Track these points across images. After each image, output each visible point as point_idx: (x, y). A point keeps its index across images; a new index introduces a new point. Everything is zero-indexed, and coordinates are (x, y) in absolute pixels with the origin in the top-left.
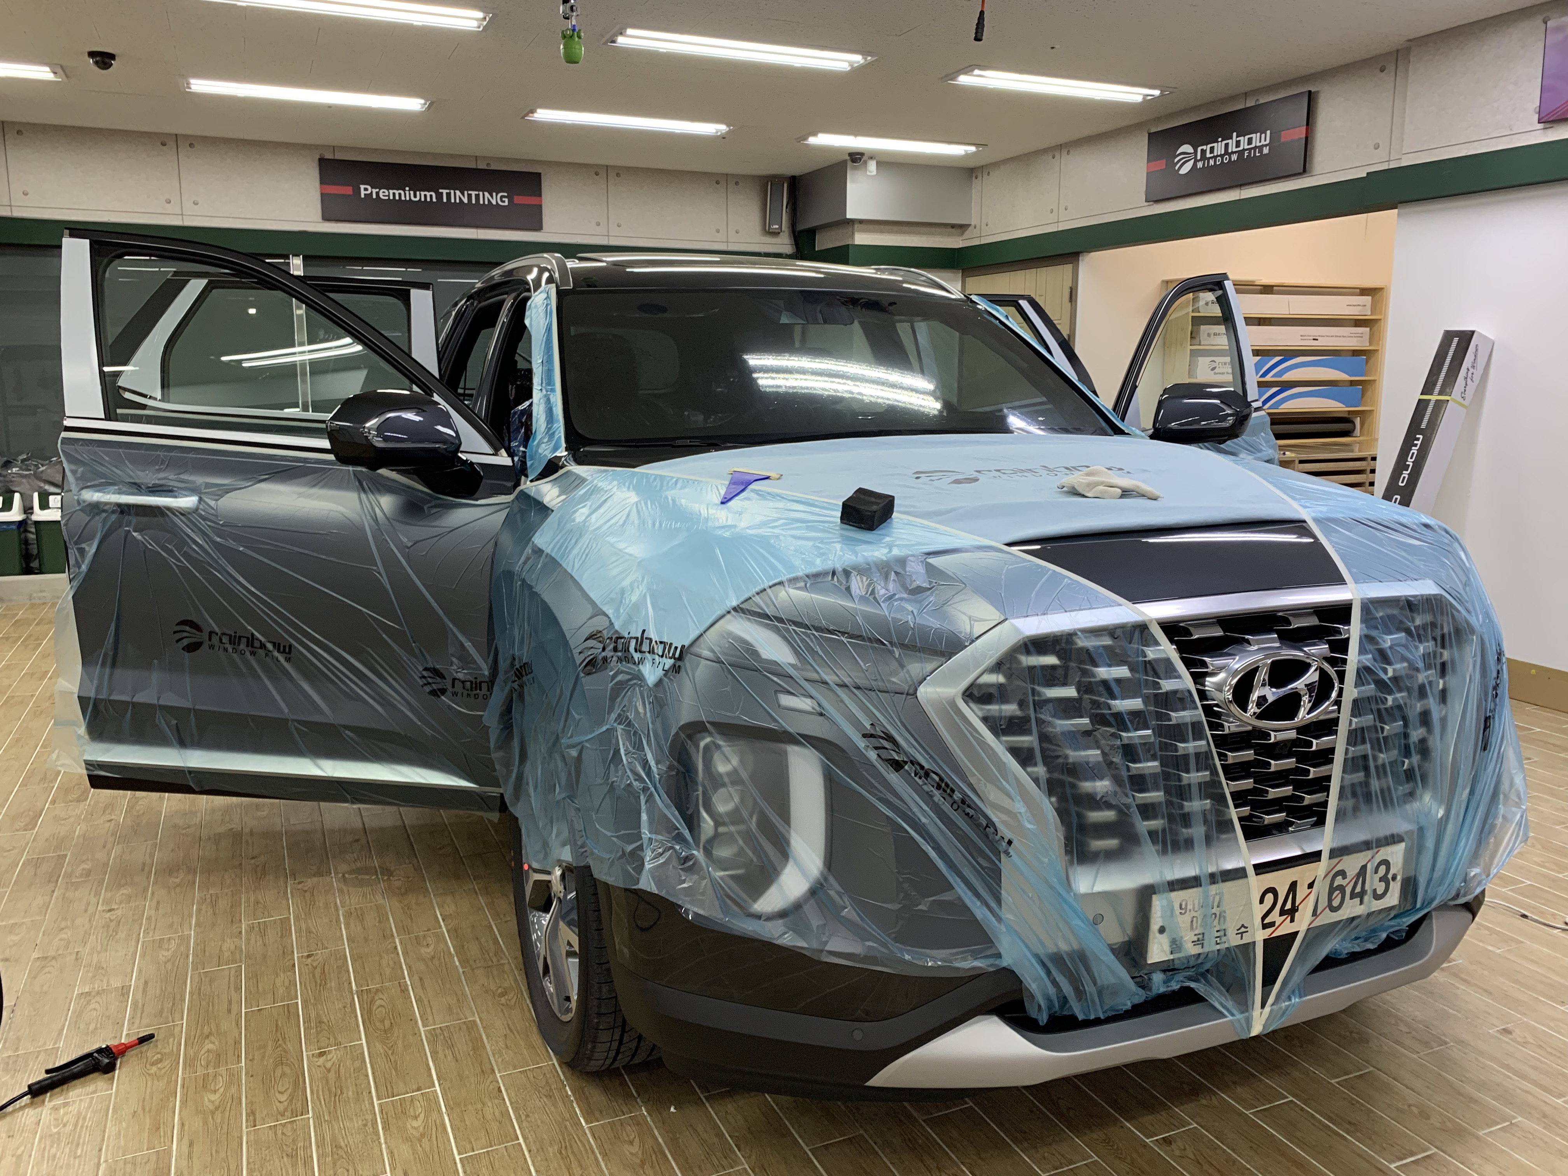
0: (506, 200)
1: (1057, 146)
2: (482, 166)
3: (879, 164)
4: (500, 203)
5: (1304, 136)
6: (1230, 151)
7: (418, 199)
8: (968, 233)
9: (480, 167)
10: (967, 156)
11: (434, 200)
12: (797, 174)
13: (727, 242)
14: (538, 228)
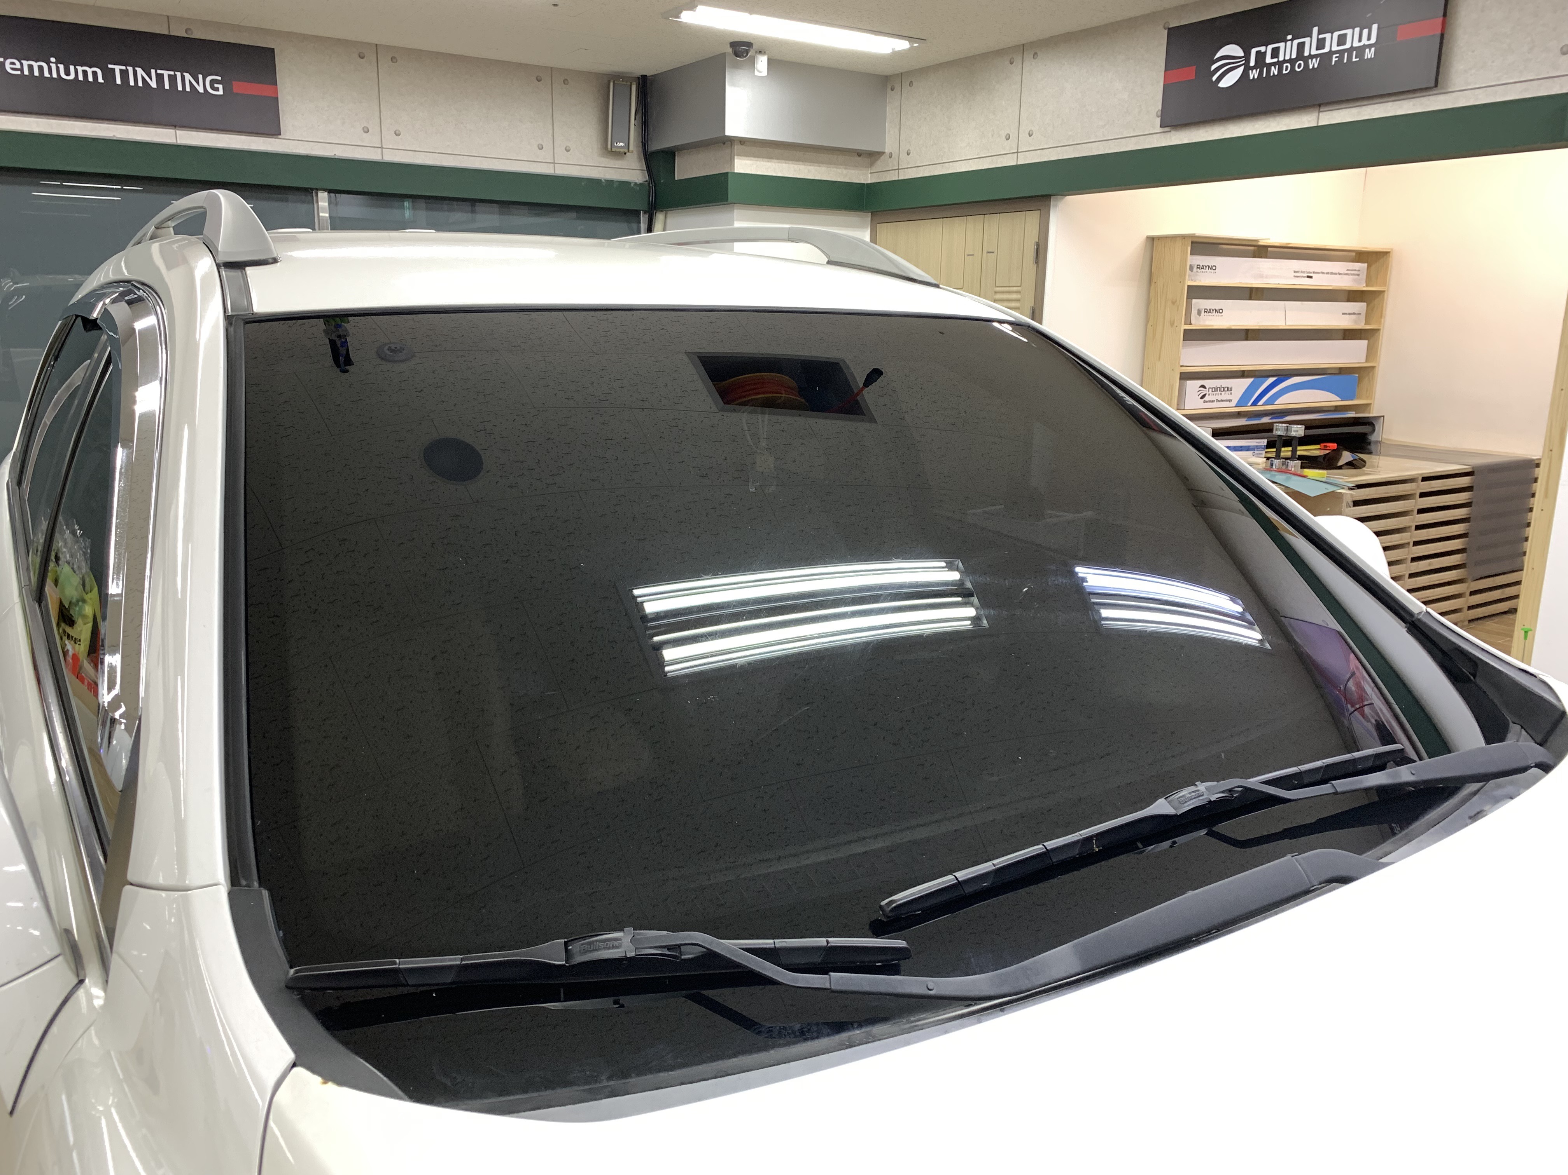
0: (220, 87)
1: (1018, 46)
2: (178, 31)
3: (770, 61)
5: (1439, 32)
7: (72, 77)
8: (880, 165)
9: (175, 33)
10: (896, 54)
11: (101, 80)
12: (648, 73)
13: (554, 163)
14: (274, 132)
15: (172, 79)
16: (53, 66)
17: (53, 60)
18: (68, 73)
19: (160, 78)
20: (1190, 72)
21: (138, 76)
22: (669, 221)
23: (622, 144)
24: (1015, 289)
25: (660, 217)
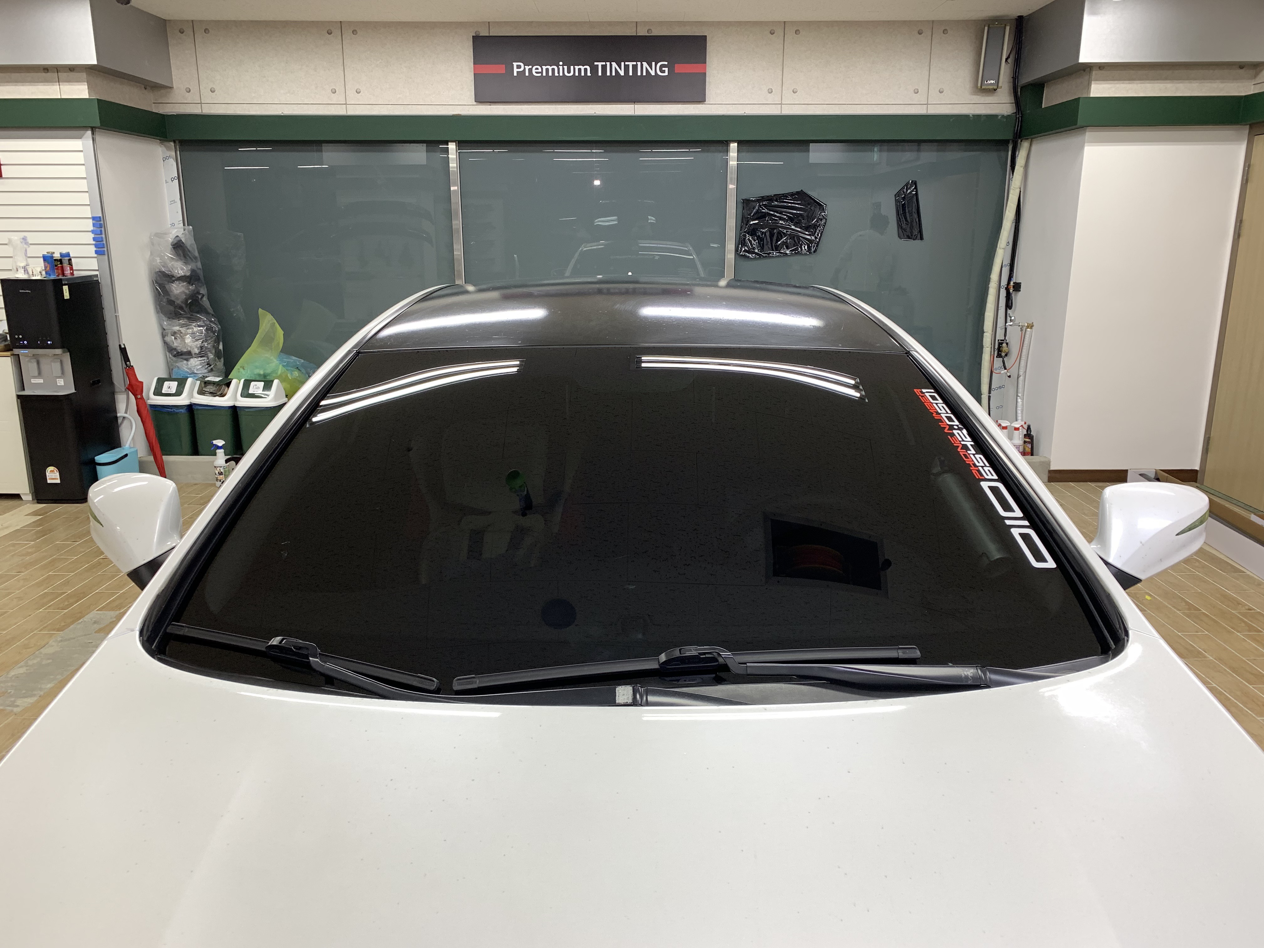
0: (666, 69)
2: (642, 32)
4: (659, 73)
7: (572, 74)
8: (1262, 76)
9: (640, 34)
11: (589, 74)
12: (1024, 12)
13: (927, 104)
14: (701, 99)
15: (635, 67)
16: (561, 67)
17: (561, 63)
18: (569, 72)
19: (627, 67)
21: (614, 68)
22: (1034, 148)
23: (992, 82)
25: (1025, 145)
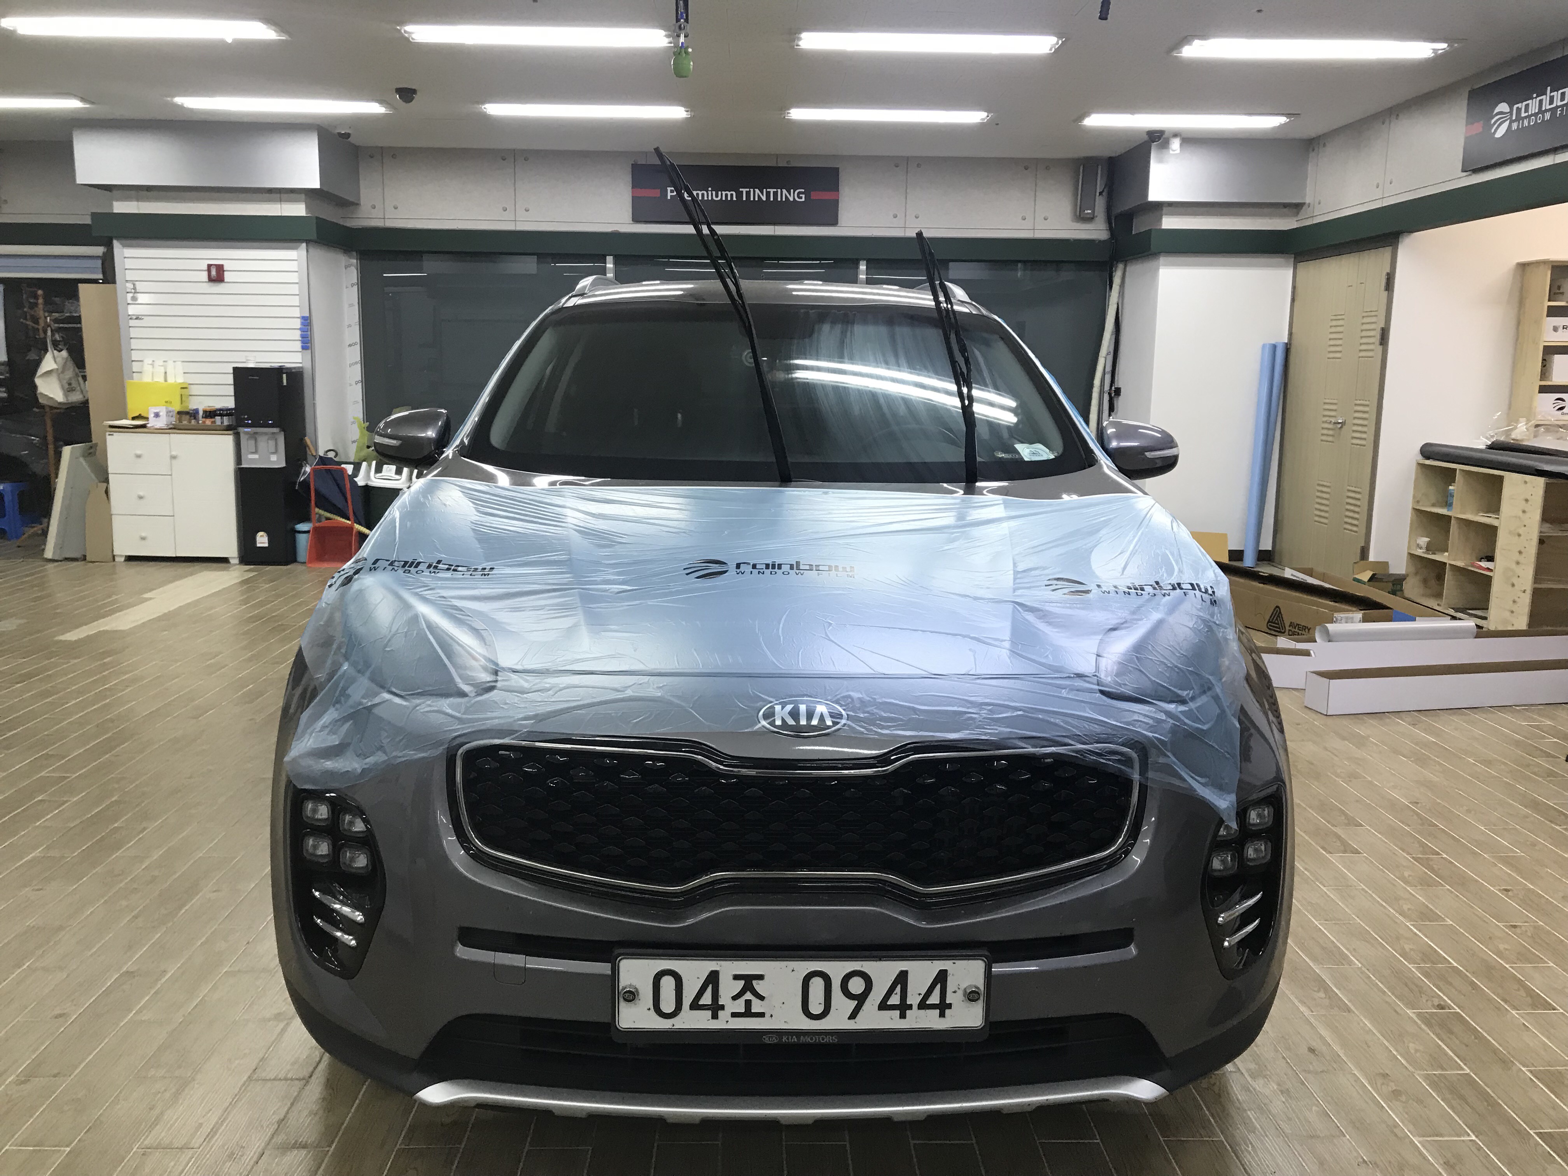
0: (803, 196)
1: (1386, 110)
2: (782, 164)
3: (1181, 141)
4: (797, 199)
6: (1543, 109)
7: (719, 198)
8: (1303, 213)
9: (780, 165)
11: (735, 199)
12: (1113, 155)
13: (1034, 229)
14: (834, 222)
15: (775, 194)
16: (710, 193)
17: (710, 189)
18: (717, 196)
19: (768, 194)
20: (1478, 127)
21: (757, 194)
22: (1128, 269)
23: (1089, 211)
24: (1373, 314)
25: (1121, 266)
